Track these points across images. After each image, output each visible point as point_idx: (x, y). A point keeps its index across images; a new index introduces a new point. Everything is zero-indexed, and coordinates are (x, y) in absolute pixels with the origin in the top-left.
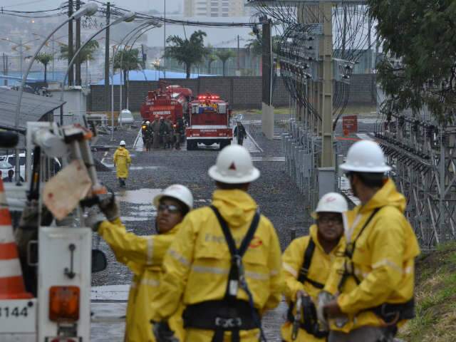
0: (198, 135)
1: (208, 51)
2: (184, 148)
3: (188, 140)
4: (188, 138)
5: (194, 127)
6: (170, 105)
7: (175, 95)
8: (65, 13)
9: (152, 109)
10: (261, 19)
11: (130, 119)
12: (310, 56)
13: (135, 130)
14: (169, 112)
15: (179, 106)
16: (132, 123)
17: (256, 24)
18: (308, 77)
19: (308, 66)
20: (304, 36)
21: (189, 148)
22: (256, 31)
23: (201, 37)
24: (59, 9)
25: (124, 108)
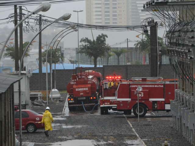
0: (109, 103)
1: (108, 49)
2: (98, 113)
3: (102, 108)
4: (101, 106)
5: (106, 98)
6: (87, 84)
7: (90, 77)
8: (12, 21)
9: (74, 86)
10: (149, 23)
11: (58, 95)
12: (192, 43)
13: (61, 103)
14: (87, 89)
15: (93, 84)
16: (60, 98)
17: (146, 26)
18: (191, 58)
19: (191, 50)
20: (187, 29)
21: (102, 113)
22: (146, 31)
23: (104, 38)
24: (7, 18)
25: (53, 88)
